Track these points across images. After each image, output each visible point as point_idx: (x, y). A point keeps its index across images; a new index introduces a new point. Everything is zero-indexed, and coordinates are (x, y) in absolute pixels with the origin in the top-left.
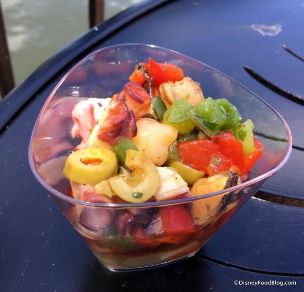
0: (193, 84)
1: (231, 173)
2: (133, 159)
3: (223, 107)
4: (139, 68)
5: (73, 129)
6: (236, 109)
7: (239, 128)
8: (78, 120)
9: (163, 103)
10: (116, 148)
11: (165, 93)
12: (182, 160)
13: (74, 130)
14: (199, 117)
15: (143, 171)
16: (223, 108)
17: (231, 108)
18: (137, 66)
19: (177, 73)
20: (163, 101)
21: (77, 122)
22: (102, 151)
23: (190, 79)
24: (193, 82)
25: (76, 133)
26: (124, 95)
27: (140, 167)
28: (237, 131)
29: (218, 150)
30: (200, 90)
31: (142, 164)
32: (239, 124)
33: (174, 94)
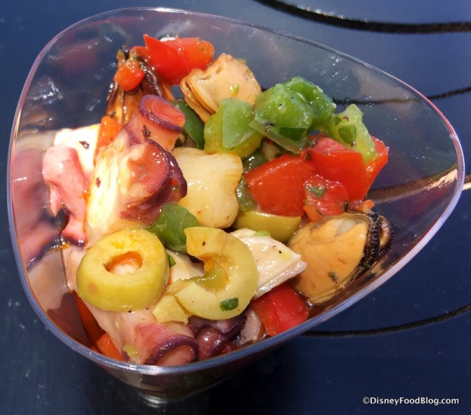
0: (238, 65)
1: (369, 215)
2: (204, 244)
3: (301, 93)
4: (127, 56)
5: (51, 201)
6: (321, 91)
7: (337, 124)
8: (56, 185)
9: (193, 111)
10: (160, 227)
11: (195, 95)
12: (259, 207)
13: (53, 202)
14: (272, 125)
15: (225, 258)
16: (301, 96)
17: (314, 91)
18: (120, 53)
19: (204, 52)
20: (193, 108)
21: (55, 187)
22: (131, 236)
23: (230, 57)
24: (235, 61)
25: (58, 206)
26: (145, 127)
27: (220, 255)
28: (335, 129)
29: (314, 173)
30: (250, 71)
31: (223, 248)
32: (334, 115)
33: (213, 93)
